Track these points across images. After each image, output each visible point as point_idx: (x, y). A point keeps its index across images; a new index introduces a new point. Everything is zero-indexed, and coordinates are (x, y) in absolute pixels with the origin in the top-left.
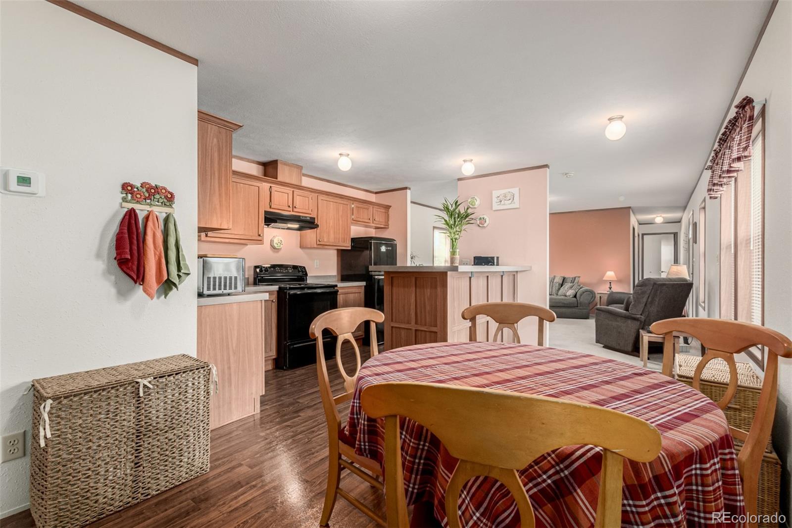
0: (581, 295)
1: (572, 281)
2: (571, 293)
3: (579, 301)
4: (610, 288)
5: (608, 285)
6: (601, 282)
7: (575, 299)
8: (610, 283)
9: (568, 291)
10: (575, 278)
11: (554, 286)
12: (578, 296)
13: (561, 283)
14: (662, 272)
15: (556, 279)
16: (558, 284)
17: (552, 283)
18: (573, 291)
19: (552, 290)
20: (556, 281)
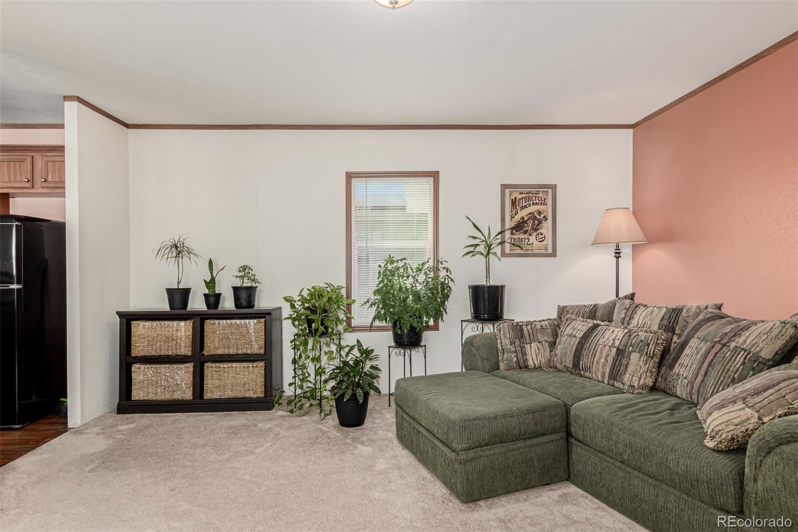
0: (764, 453)
3: (751, 486)
11: (718, 368)
12: (749, 450)
13: (767, 354)
15: (747, 334)
16: (740, 359)
17: (721, 350)
18: (749, 411)
19: (703, 381)
20: (745, 342)
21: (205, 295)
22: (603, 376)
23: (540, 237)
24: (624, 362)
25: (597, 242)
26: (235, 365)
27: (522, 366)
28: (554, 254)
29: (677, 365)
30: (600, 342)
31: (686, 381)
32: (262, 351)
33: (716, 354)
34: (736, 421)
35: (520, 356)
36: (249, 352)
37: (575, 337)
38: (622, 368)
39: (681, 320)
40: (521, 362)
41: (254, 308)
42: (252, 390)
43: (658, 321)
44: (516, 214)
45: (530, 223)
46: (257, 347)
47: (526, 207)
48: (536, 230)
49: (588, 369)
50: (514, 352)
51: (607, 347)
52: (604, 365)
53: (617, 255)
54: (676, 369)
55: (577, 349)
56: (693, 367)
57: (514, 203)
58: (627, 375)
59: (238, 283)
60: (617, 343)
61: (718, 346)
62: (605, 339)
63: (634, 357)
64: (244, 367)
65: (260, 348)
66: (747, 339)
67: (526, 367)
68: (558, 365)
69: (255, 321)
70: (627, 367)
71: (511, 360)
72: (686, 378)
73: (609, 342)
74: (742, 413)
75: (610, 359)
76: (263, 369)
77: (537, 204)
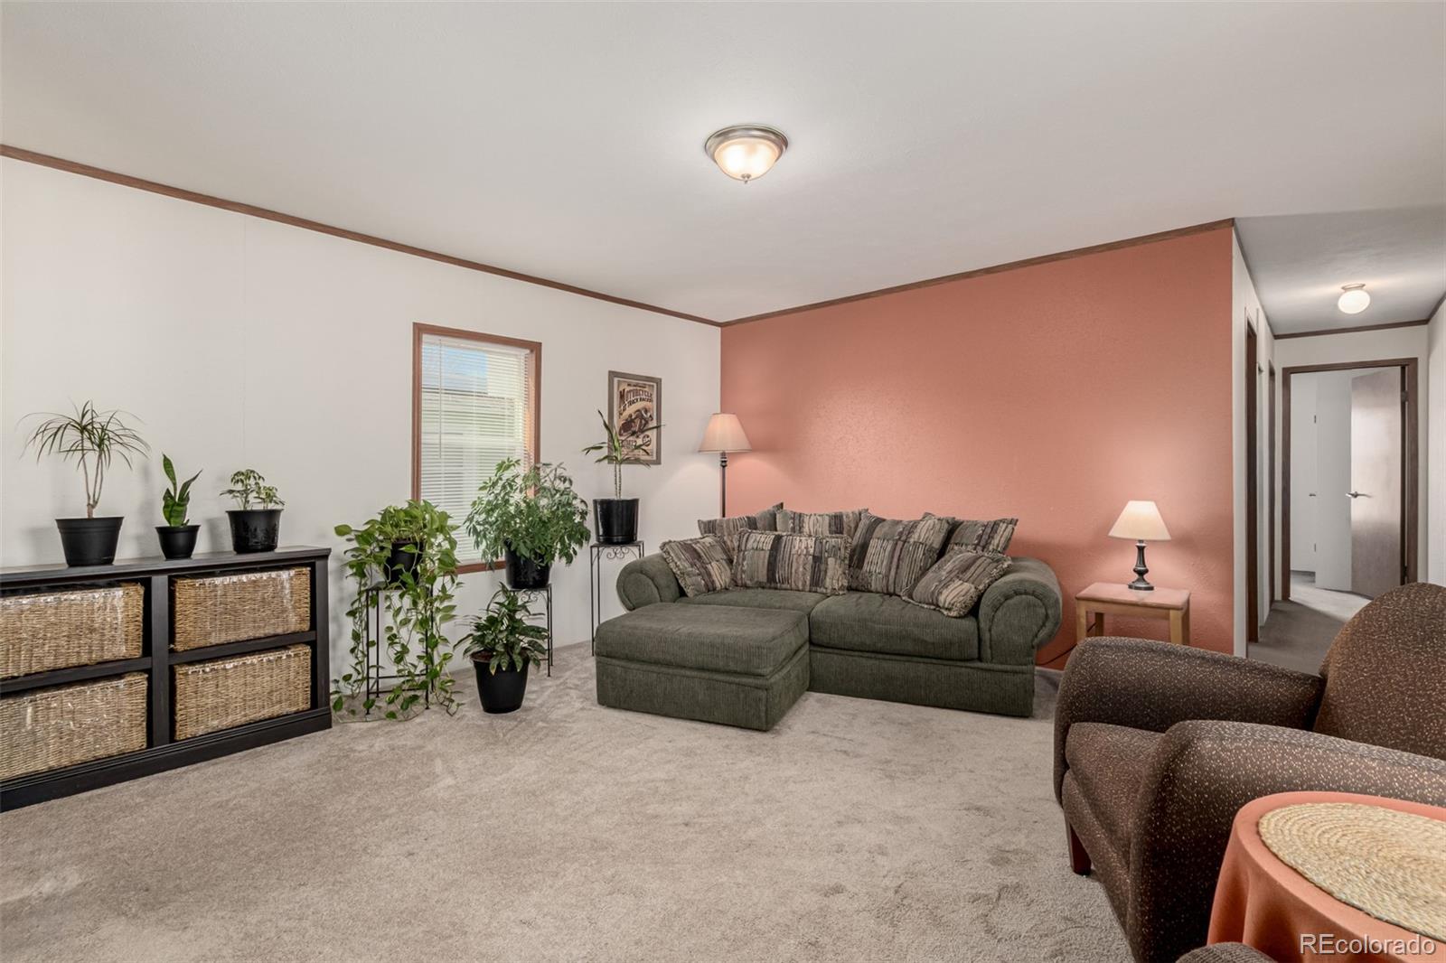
0: (996, 609)
1: (980, 537)
2: (956, 594)
3: (986, 636)
4: (1141, 573)
5: (1132, 560)
6: (1104, 544)
7: (969, 624)
8: (1141, 550)
9: (946, 586)
10: (996, 524)
11: (907, 560)
12: (984, 610)
13: (937, 545)
14: (1356, 496)
15: (919, 531)
16: (921, 551)
17: (903, 545)
18: (967, 585)
19: (896, 573)
20: (919, 537)
21: (161, 531)
22: (804, 585)
23: (647, 440)
24: (823, 567)
25: (702, 450)
26: (249, 660)
27: (711, 589)
28: (658, 462)
29: (865, 564)
30: (793, 552)
31: (881, 576)
32: (306, 626)
33: (901, 549)
34: (963, 593)
35: (706, 578)
36: (280, 631)
37: (763, 550)
38: (822, 573)
39: (845, 525)
40: (710, 584)
41: (277, 551)
42: (286, 700)
43: (827, 528)
44: (624, 410)
45: (638, 421)
46: (295, 621)
47: (634, 402)
48: (643, 432)
49: (786, 580)
50: (699, 575)
51: (803, 556)
52: (804, 574)
53: (724, 464)
54: (866, 567)
55: (769, 563)
56: (885, 563)
57: (622, 396)
58: (828, 580)
59: (236, 505)
60: (812, 551)
61: (900, 543)
62: (797, 548)
63: (831, 561)
64: (269, 661)
65: (303, 620)
66: (920, 534)
67: (714, 589)
68: (748, 582)
69: (292, 572)
70: (826, 572)
71: (699, 584)
72: (879, 573)
73: (802, 551)
74: (963, 587)
75: (809, 567)
76: (309, 657)
77: (644, 400)
